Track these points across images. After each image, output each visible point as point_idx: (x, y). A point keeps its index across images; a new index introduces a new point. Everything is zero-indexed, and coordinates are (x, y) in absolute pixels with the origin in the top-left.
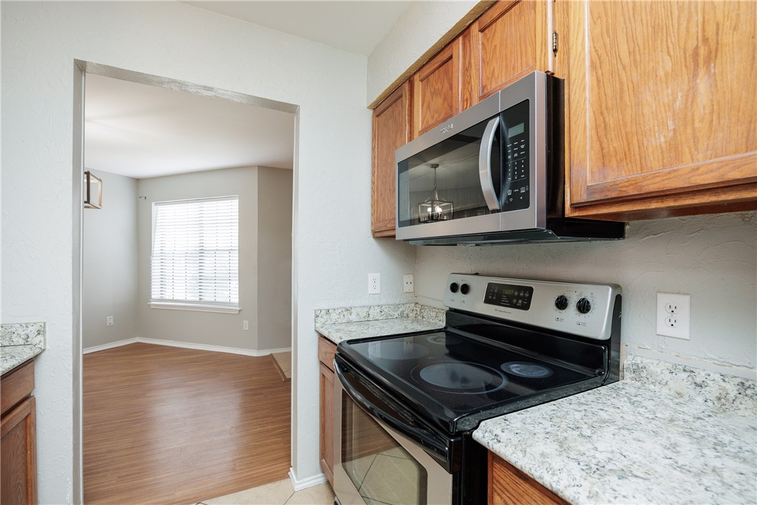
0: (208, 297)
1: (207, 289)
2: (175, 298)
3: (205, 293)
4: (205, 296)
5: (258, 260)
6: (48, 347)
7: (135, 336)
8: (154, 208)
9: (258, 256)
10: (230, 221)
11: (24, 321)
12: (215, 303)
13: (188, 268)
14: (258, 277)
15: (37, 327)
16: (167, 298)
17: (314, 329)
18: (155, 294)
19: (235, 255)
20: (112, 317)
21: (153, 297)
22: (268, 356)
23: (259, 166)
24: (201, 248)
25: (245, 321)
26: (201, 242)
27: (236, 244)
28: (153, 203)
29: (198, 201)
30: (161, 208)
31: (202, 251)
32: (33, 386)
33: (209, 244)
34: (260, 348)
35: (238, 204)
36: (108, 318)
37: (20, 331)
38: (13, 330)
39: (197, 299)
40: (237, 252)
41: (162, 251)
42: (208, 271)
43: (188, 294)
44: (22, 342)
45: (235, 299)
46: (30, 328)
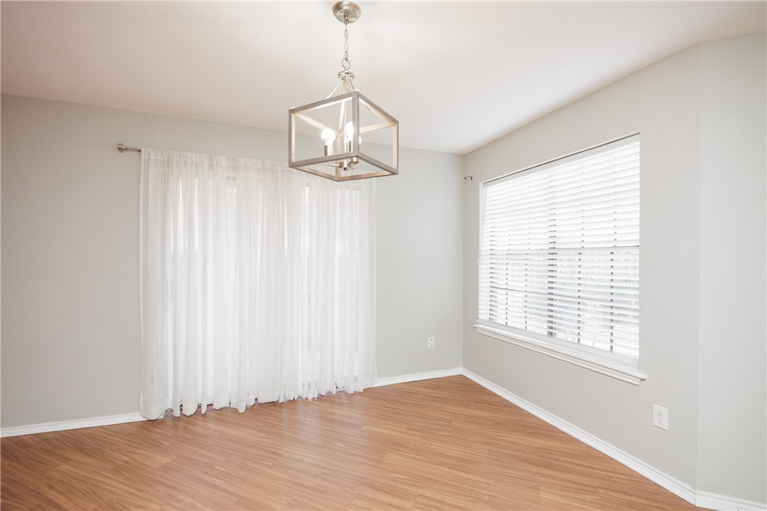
1: (561, 319)
2: (509, 324)
3: (559, 324)
4: (559, 330)
8: (482, 190)
13: (529, 279)
16: (497, 320)
20: (433, 338)
21: (480, 317)
24: (552, 246)
26: (553, 234)
28: (481, 184)
30: (490, 189)
31: (553, 252)
36: (429, 338)
41: (492, 252)
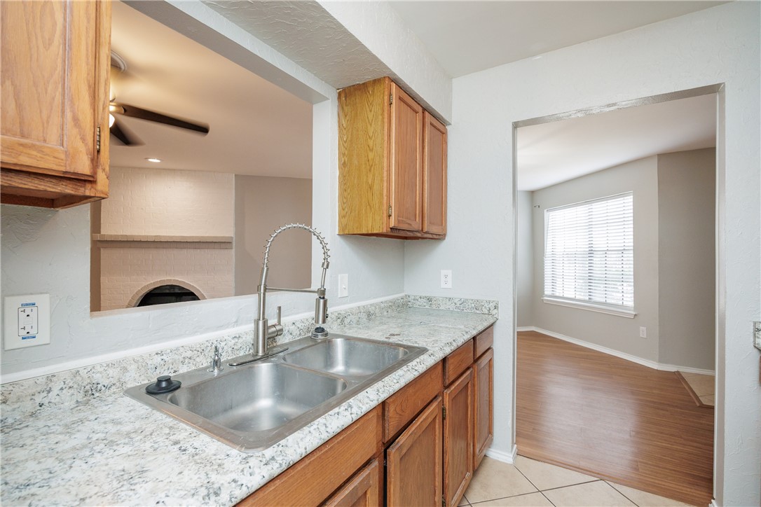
0: (598, 297)
1: (596, 290)
2: (565, 296)
3: (595, 293)
4: (595, 296)
5: (659, 260)
6: (499, 318)
7: (531, 325)
8: (546, 214)
9: (659, 256)
10: (622, 220)
11: (488, 299)
12: (605, 304)
13: (577, 269)
14: (659, 279)
15: (494, 304)
16: (557, 294)
17: (752, 345)
18: (548, 291)
19: (630, 256)
21: (546, 293)
22: (674, 372)
23: (658, 155)
24: (590, 249)
25: (641, 328)
26: (591, 242)
27: (630, 242)
28: (545, 210)
29: (586, 203)
30: (551, 213)
31: (591, 252)
32: (492, 341)
33: (599, 244)
34: (661, 361)
35: (632, 200)
37: (486, 305)
38: (483, 304)
39: (587, 298)
40: (632, 252)
41: (553, 253)
42: (598, 272)
43: (578, 293)
44: (487, 312)
45: (629, 301)
46: (491, 304)
